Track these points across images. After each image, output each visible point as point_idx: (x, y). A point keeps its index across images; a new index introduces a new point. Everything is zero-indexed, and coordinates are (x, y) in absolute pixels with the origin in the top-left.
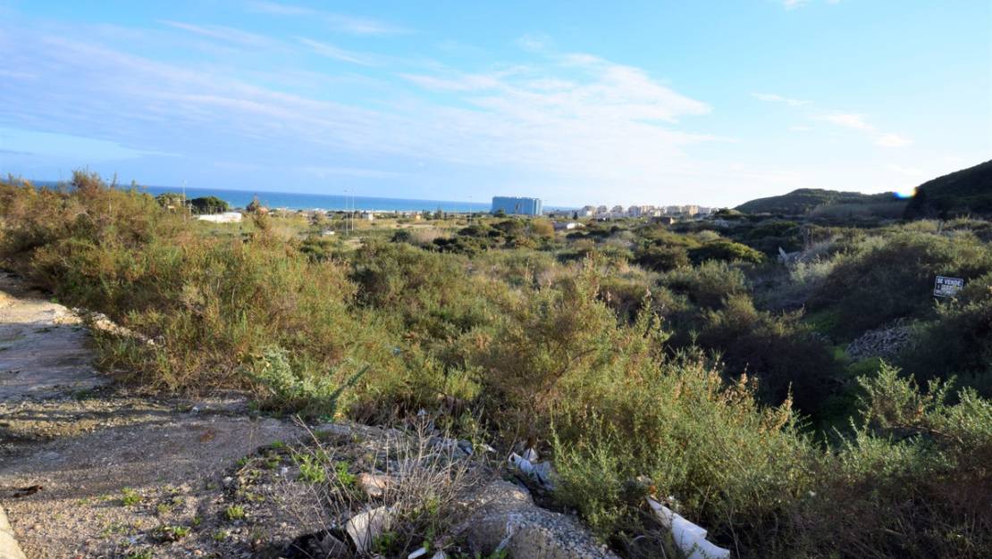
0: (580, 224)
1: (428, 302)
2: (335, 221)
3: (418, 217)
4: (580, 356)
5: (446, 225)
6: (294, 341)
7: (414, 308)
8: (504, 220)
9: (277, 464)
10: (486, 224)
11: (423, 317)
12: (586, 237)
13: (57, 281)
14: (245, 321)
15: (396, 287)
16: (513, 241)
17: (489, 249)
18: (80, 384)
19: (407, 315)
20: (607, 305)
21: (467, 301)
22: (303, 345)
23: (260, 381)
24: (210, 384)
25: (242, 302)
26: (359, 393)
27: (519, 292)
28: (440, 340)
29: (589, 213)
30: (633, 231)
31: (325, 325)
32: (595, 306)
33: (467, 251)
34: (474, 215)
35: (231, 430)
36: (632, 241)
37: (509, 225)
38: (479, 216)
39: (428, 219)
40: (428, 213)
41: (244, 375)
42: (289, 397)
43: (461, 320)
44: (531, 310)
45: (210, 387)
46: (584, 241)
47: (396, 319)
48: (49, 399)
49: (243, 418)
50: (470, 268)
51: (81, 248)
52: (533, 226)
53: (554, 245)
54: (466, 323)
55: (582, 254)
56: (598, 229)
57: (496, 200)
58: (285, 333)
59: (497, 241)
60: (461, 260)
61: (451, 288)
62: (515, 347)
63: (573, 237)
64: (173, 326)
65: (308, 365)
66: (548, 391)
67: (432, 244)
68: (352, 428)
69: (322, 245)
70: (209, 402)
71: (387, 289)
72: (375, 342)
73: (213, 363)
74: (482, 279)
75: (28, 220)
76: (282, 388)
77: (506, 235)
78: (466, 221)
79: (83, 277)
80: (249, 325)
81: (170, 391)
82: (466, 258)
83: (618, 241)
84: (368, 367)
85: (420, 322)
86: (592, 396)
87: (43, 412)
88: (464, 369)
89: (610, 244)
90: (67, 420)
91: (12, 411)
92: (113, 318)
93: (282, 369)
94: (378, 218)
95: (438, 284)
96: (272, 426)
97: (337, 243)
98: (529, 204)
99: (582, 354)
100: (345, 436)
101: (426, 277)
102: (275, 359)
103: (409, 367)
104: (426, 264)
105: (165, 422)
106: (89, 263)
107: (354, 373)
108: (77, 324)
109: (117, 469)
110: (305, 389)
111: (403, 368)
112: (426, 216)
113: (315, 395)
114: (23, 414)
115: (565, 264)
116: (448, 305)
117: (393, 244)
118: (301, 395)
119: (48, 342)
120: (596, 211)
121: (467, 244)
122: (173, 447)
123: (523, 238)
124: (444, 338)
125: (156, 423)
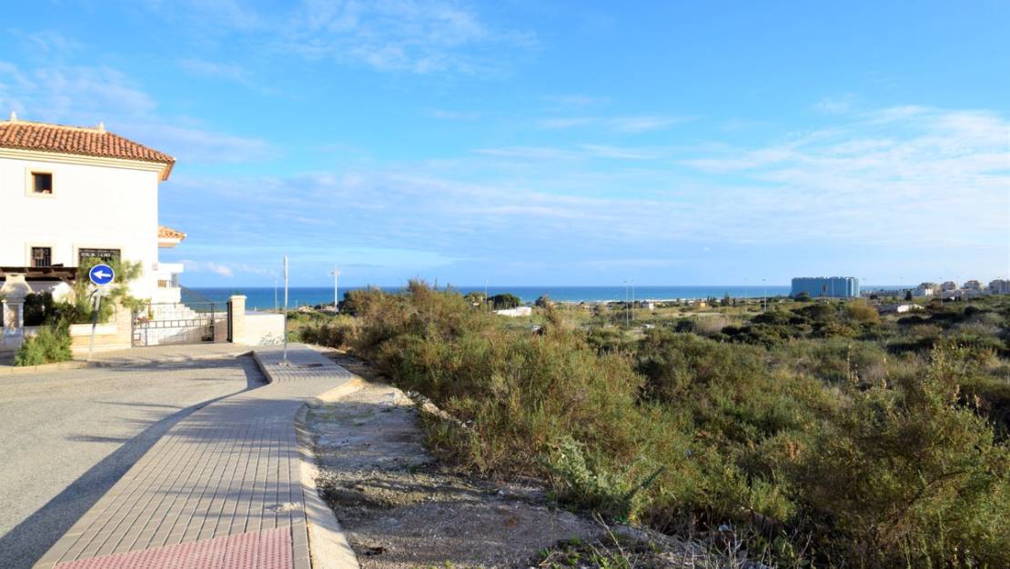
0: (916, 306)
1: (721, 399)
2: (616, 312)
3: (703, 305)
4: (940, 478)
5: (736, 312)
6: (586, 433)
7: (705, 404)
8: (808, 304)
9: (576, 561)
10: (786, 310)
11: (716, 415)
12: (927, 322)
13: (396, 370)
14: (542, 411)
15: (683, 380)
16: (823, 328)
17: (791, 338)
18: (412, 459)
19: (697, 413)
20: (975, 413)
21: (769, 399)
22: (595, 439)
23: (557, 472)
24: (511, 469)
25: (539, 392)
26: (653, 496)
27: (836, 390)
28: (739, 444)
29: (929, 292)
30: (1001, 313)
31: (615, 419)
32: (959, 415)
33: (763, 341)
34: (769, 300)
35: (533, 518)
36: (1001, 326)
37: (815, 310)
38: (776, 301)
39: (714, 306)
40: (714, 299)
41: (543, 464)
42: (584, 491)
43: (762, 422)
44: (861, 416)
45: (512, 473)
46: (925, 327)
47: (686, 417)
48: (391, 470)
49: (543, 508)
50: (769, 361)
51: (413, 342)
52: (849, 310)
53: (880, 333)
54: (770, 425)
55: (926, 344)
56: (946, 311)
57: (795, 281)
58: (577, 425)
59: (802, 329)
60: (758, 352)
61: (748, 383)
62: (843, 463)
63: (906, 322)
64: (484, 411)
65: (600, 459)
66: (896, 522)
67: (720, 334)
68: (649, 535)
69: (604, 335)
70: (511, 487)
71: (674, 383)
72: (667, 441)
73: (516, 450)
74: (786, 373)
75: (377, 319)
76: (577, 481)
77: (812, 322)
78: (760, 307)
79: (413, 366)
80: (547, 415)
81: (480, 473)
82: (763, 349)
83: (978, 326)
84: (662, 467)
85: (713, 420)
86: (965, 536)
87: (386, 482)
88: (772, 481)
89: (966, 330)
90: (404, 491)
91: (366, 478)
92: (437, 403)
93: (577, 462)
94: (659, 307)
95: (732, 379)
96: (569, 519)
97: (618, 334)
98: (841, 285)
99: (943, 476)
100: (642, 543)
101: (717, 371)
102: (570, 451)
103: (705, 472)
104: (716, 356)
105: (478, 502)
106: (417, 354)
107: (648, 474)
108: (409, 406)
109: (441, 540)
110: (600, 485)
111: (698, 473)
112: (712, 303)
113: (609, 493)
114: (373, 482)
115: (903, 358)
116: (745, 403)
117: (675, 334)
118: (596, 491)
119: (389, 421)
120: (938, 288)
121: (763, 332)
122: (483, 529)
123: (836, 326)
124: (742, 440)
125: (470, 502)
